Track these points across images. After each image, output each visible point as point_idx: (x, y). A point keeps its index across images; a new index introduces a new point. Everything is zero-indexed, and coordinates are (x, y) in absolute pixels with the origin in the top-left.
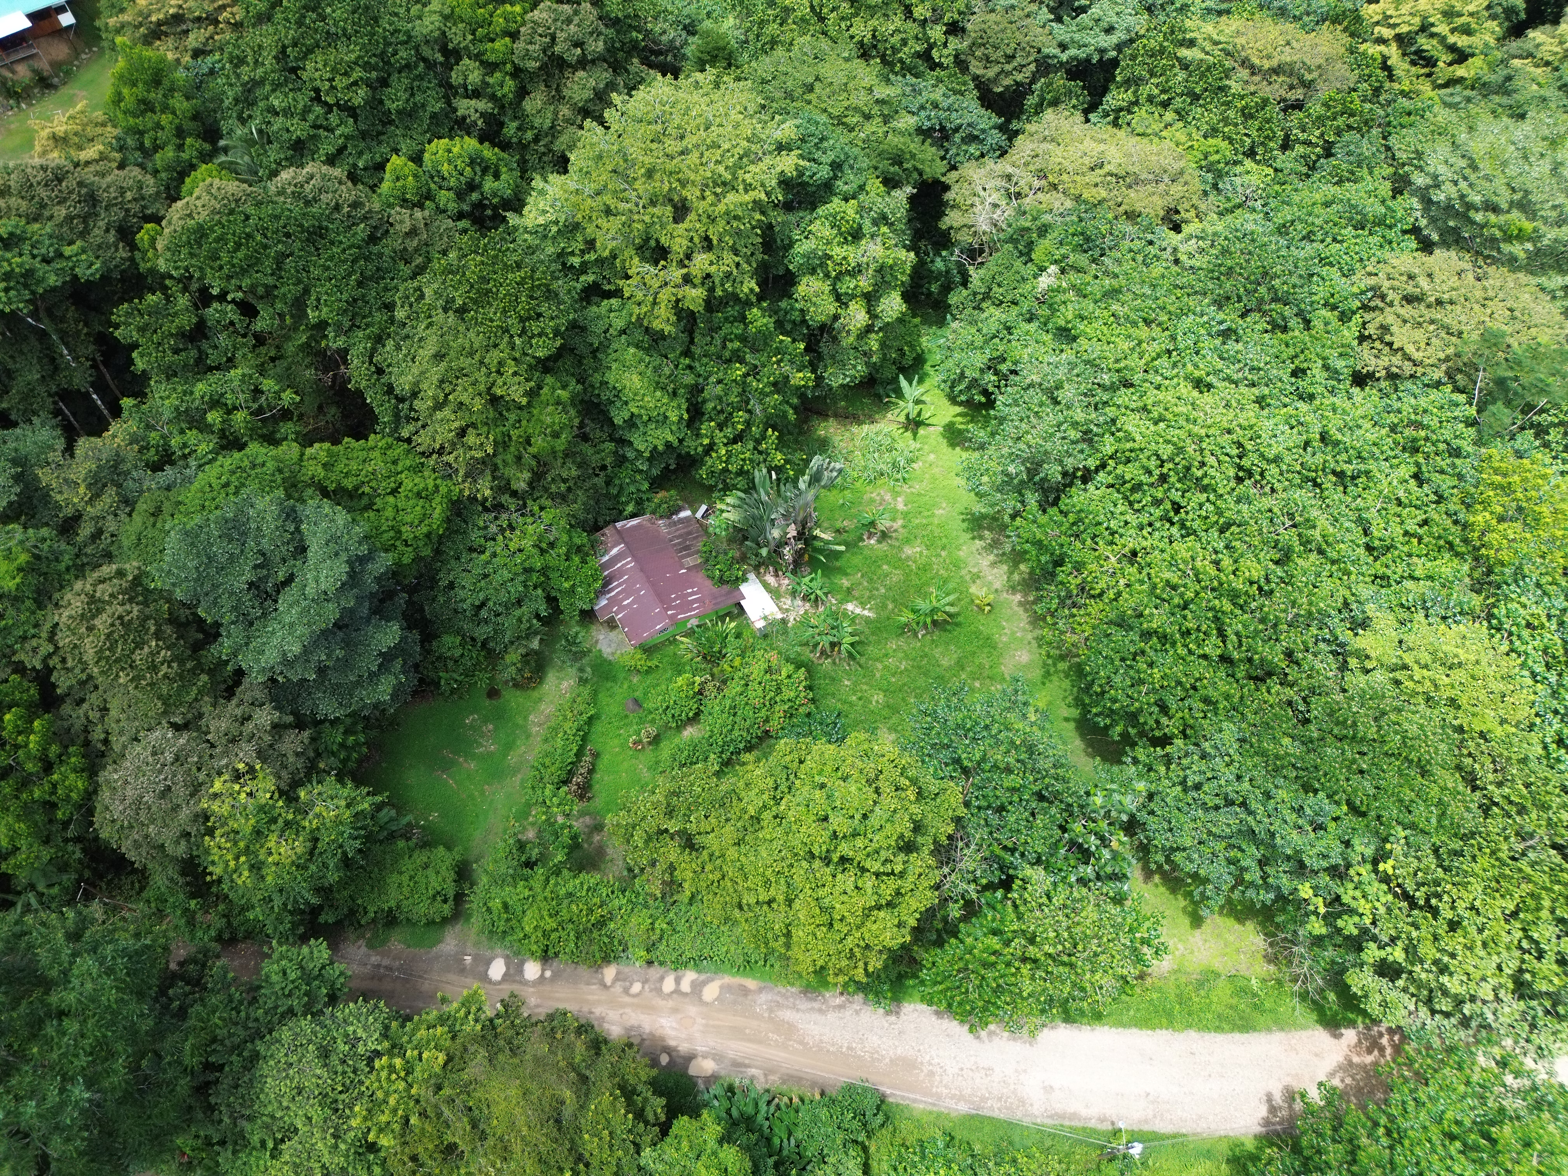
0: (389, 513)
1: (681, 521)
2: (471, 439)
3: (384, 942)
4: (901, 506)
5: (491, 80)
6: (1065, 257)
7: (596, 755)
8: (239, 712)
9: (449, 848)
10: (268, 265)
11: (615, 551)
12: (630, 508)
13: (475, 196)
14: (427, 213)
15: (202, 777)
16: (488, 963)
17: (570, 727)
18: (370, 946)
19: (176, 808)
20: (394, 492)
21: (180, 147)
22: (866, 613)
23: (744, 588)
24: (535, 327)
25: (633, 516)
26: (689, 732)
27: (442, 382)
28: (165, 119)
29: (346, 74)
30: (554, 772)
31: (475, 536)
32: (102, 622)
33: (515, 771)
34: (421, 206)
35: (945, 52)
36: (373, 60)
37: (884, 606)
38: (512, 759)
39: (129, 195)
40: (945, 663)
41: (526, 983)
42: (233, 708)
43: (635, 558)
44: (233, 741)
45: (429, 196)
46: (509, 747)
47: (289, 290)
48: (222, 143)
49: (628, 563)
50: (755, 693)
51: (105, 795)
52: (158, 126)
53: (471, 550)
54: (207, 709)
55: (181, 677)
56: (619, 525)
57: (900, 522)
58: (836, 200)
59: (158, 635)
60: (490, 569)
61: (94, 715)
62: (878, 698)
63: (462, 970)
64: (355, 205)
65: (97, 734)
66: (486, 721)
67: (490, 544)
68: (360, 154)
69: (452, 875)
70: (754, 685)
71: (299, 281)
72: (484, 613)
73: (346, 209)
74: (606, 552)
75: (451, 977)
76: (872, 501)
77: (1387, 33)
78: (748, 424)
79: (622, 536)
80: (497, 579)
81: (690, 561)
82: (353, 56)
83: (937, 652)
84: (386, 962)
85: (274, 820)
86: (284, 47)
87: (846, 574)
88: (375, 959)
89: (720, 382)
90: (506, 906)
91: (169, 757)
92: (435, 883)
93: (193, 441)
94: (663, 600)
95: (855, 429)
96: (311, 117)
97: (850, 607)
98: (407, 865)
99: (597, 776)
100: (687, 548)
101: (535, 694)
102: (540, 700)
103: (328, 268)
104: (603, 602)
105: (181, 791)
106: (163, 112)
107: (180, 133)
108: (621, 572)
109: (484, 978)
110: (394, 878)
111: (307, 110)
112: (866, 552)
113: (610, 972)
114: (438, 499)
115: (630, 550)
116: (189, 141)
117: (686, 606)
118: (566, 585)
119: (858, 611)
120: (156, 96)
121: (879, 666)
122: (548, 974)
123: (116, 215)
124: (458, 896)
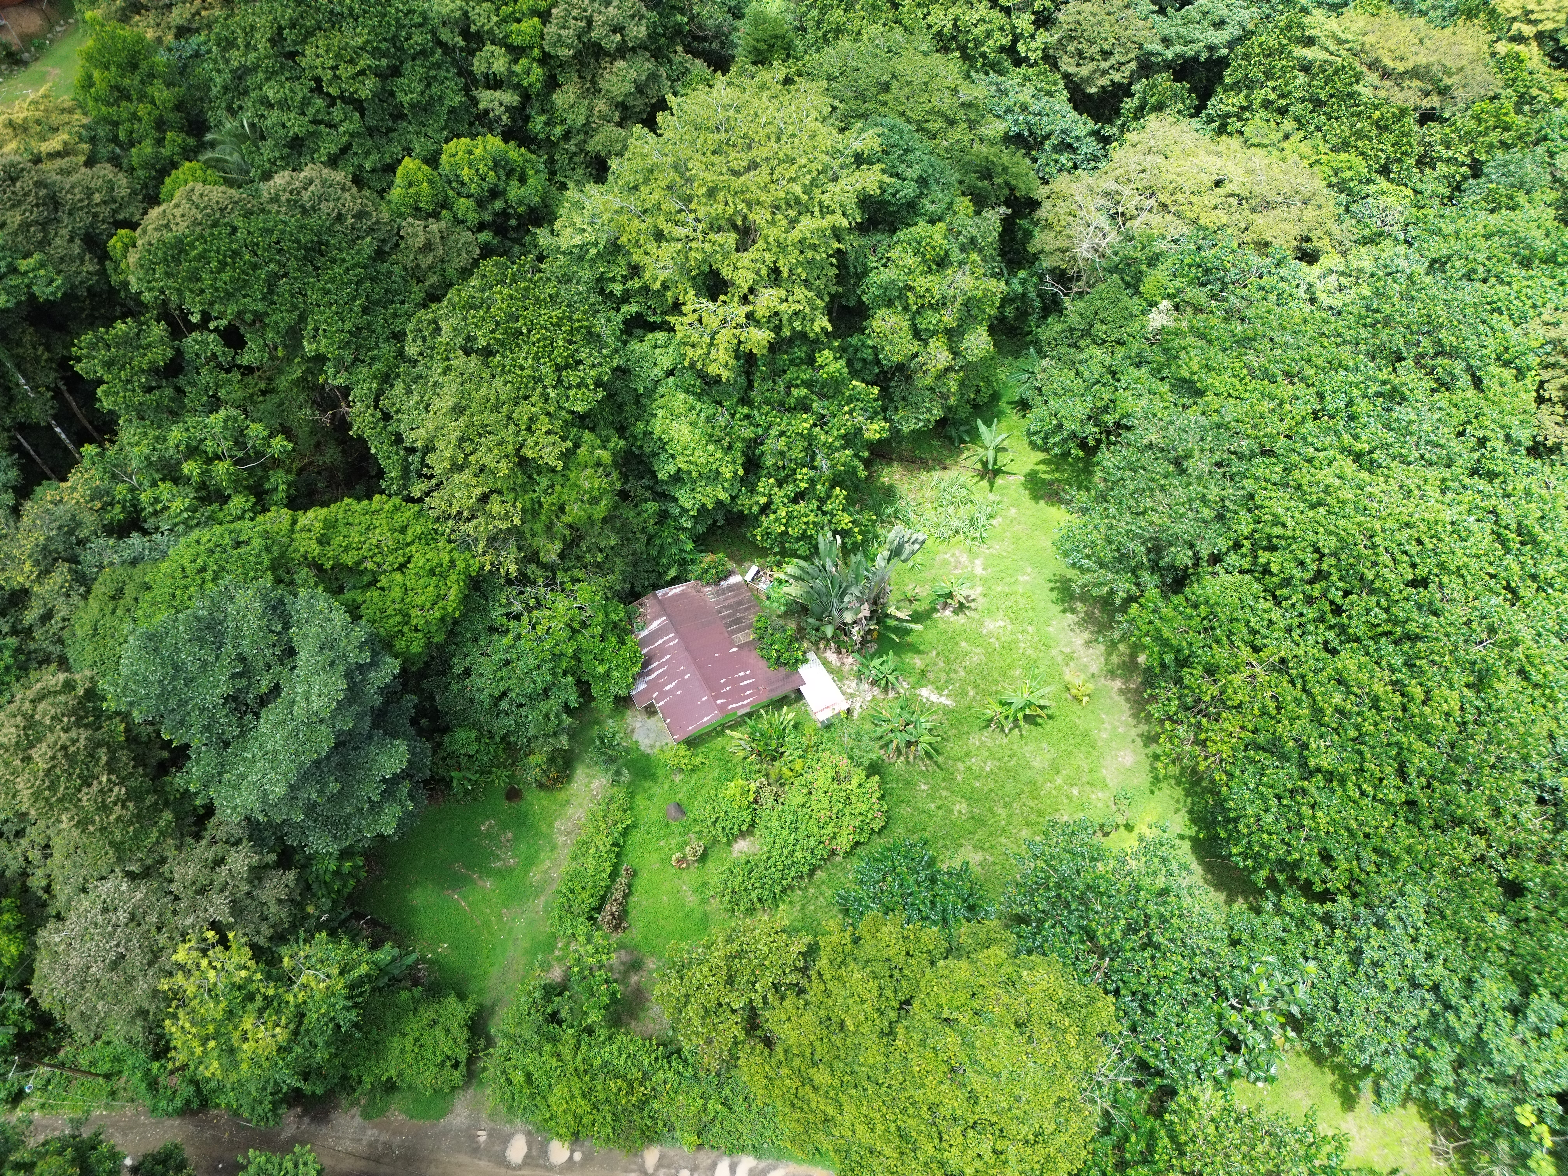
0: (396, 593)
1: (731, 588)
2: (495, 506)
3: (382, 1111)
4: (979, 570)
5: (517, 69)
6: (1179, 291)
7: (634, 874)
8: (210, 855)
9: (462, 997)
10: (258, 289)
11: (655, 625)
12: (673, 573)
13: (498, 205)
14: (443, 224)
15: (162, 939)
16: (506, 1140)
17: (603, 843)
18: (366, 1115)
19: (130, 981)
20: (402, 567)
21: (160, 142)
22: (943, 700)
23: (804, 670)
24: (572, 377)
25: (675, 581)
26: (742, 845)
27: (462, 440)
28: (143, 109)
29: (351, 61)
30: (585, 900)
31: (497, 614)
32: (40, 754)
33: (539, 891)
34: (436, 215)
35: (1033, 45)
36: (384, 46)
37: (964, 693)
38: (535, 876)
39: (97, 198)
40: (1036, 764)
41: (550, 1168)
42: (203, 851)
43: (679, 634)
44: (202, 891)
45: (445, 204)
46: (531, 861)
47: (282, 318)
48: (209, 137)
49: (671, 640)
50: (820, 804)
51: (42, 964)
52: (135, 117)
53: (492, 630)
54: (171, 853)
55: (138, 816)
56: (660, 593)
57: (979, 590)
58: (922, 224)
59: (111, 768)
60: (512, 655)
61: (35, 855)
62: (961, 807)
63: (475, 1150)
64: (361, 215)
65: (37, 882)
66: (504, 828)
67: (513, 624)
68: (367, 153)
69: (464, 1034)
70: (818, 794)
71: (295, 307)
72: (504, 705)
73: (350, 221)
74: (645, 626)
75: (463, 1158)
76: (946, 563)
77: (1528, 30)
78: (812, 482)
79: (664, 607)
80: (521, 666)
81: (741, 638)
82: (360, 41)
83: (1027, 750)
84: (384, 1136)
85: (251, 997)
86: (280, 29)
87: (919, 652)
88: (371, 1133)
89: (782, 434)
90: (529, 1077)
91: (122, 916)
92: (445, 1046)
93: (165, 496)
94: (711, 683)
95: (924, 476)
96: (311, 111)
97: (925, 692)
98: (413, 1026)
99: (633, 900)
100: (738, 621)
101: (561, 796)
102: (568, 802)
103: (328, 292)
104: (642, 686)
105: (136, 959)
106: (140, 100)
107: (161, 125)
108: (663, 651)
109: (502, 1160)
110: (396, 1043)
111: (305, 103)
112: (942, 625)
113: (651, 1156)
114: (453, 577)
115: (675, 624)
116: (169, 135)
117: (737, 694)
118: (601, 669)
119: (934, 698)
120: (131, 82)
121: (961, 766)
122: (578, 1156)
123: (82, 220)
124: (471, 1061)
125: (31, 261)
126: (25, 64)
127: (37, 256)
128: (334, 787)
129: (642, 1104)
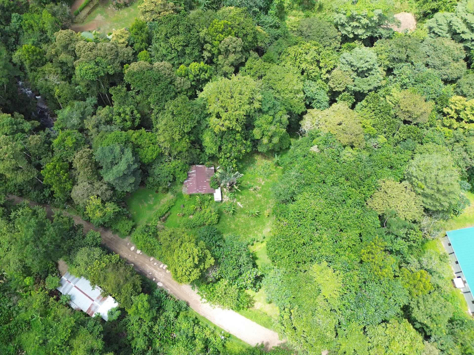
0: (145, 152)
1: (211, 169)
2: (166, 143)
3: (115, 234)
4: (263, 184)
5: (212, 49)
7: (171, 213)
8: (101, 184)
9: (133, 221)
11: (193, 171)
13: (198, 77)
14: (185, 79)
15: (90, 194)
16: (131, 246)
17: (167, 206)
18: (113, 233)
19: (84, 198)
20: (148, 147)
21: (141, 44)
22: (241, 206)
23: (216, 190)
25: (201, 164)
26: (191, 217)
28: (140, 37)
29: (179, 43)
30: (159, 215)
31: (163, 160)
32: (82, 160)
33: (154, 210)
34: (185, 77)
35: (324, 76)
36: (186, 41)
37: (246, 206)
38: (154, 207)
39: (125, 55)
40: (252, 224)
41: (136, 253)
42: (100, 183)
43: (196, 175)
44: (98, 189)
45: (188, 75)
46: (155, 204)
47: (146, 93)
48: (150, 46)
49: (194, 175)
50: (206, 215)
51: (73, 191)
52: (138, 38)
53: (161, 162)
54: (95, 182)
55: (92, 175)
56: (197, 165)
57: (260, 187)
58: (267, 115)
59: (91, 166)
60: (163, 168)
61: (77, 174)
62: (233, 226)
63: (126, 246)
64: (170, 74)
65: (76, 178)
66: (153, 197)
67: (165, 163)
68: (176, 60)
69: (131, 227)
70: (206, 213)
71: (149, 91)
72: (159, 176)
73: (167, 75)
74: (192, 171)
75: (124, 246)
76: (257, 180)
79: (196, 168)
80: (163, 171)
81: (208, 180)
82: (182, 39)
83: (251, 221)
84: (114, 238)
85: (99, 208)
86: (167, 33)
87: (242, 195)
88: (112, 236)
90: (137, 238)
91: (86, 189)
92: (127, 228)
93: (117, 119)
94: (198, 187)
95: (264, 160)
96: (168, 50)
97: (238, 203)
98: (123, 222)
99: (169, 218)
100: (209, 176)
101: (165, 195)
102: (165, 197)
104: (186, 182)
105: (86, 196)
106: (140, 35)
107: (142, 41)
108: (192, 177)
109: (130, 249)
110: (119, 224)
111: (168, 48)
112: (249, 192)
113: (152, 259)
114: (156, 152)
115: (196, 173)
116: (144, 43)
117: (202, 190)
118: (178, 176)
119: (240, 205)
121: (237, 219)
122: (141, 254)
123: (121, 59)
124: (130, 232)
125: (110, 66)
126: (128, 6)
127: (111, 66)
128: (121, 182)
129: (153, 250)
